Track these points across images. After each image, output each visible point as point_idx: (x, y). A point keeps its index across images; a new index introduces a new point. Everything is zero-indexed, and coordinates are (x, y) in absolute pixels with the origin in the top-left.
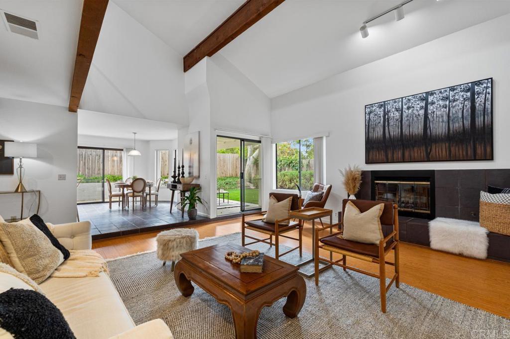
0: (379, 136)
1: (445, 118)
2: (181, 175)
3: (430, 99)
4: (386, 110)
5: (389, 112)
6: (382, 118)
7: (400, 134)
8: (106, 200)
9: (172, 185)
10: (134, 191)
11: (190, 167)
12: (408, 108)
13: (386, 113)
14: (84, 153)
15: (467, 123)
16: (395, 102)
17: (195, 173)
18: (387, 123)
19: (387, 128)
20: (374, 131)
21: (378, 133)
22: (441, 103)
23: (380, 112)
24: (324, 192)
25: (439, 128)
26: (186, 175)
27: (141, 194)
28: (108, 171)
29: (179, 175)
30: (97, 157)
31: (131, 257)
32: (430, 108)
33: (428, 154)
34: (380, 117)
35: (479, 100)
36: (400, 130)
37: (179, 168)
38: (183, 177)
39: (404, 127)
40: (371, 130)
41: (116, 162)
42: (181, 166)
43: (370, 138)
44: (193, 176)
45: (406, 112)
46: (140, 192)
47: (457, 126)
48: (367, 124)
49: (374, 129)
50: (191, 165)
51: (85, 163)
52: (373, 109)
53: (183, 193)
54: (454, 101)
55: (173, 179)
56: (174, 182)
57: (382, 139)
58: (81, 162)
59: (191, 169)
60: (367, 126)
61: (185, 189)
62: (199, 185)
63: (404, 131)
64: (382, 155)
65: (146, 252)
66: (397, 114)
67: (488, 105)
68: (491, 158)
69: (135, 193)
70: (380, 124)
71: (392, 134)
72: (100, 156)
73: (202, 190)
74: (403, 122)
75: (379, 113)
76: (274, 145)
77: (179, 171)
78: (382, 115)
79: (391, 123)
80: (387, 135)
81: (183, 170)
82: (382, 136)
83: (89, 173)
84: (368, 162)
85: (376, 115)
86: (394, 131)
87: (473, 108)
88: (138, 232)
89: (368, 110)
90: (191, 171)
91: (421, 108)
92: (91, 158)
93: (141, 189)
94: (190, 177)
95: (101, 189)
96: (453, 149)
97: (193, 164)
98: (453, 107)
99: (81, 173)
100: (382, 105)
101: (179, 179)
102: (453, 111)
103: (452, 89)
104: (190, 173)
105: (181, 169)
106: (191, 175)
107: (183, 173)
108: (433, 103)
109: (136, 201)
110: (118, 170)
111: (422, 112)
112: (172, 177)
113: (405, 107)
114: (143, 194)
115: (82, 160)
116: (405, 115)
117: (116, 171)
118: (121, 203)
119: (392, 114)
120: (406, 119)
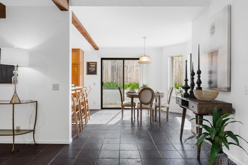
2: (196, 86)
9: (182, 100)
11: (210, 72)
17: (222, 83)
26: (205, 85)
29: (193, 85)
37: (193, 74)
38: (199, 88)
42: (196, 71)
44: (216, 87)
50: (213, 69)
55: (184, 91)
56: (186, 95)
59: (213, 76)
61: (203, 111)
62: (231, 104)
73: (236, 115)
77: (192, 79)
81: (199, 77)
90: (213, 79)
94: (211, 88)
97: (216, 67)
101: (192, 92)
104: (210, 82)
105: (196, 77)
106: (213, 85)
107: (199, 82)
112: (183, 88)
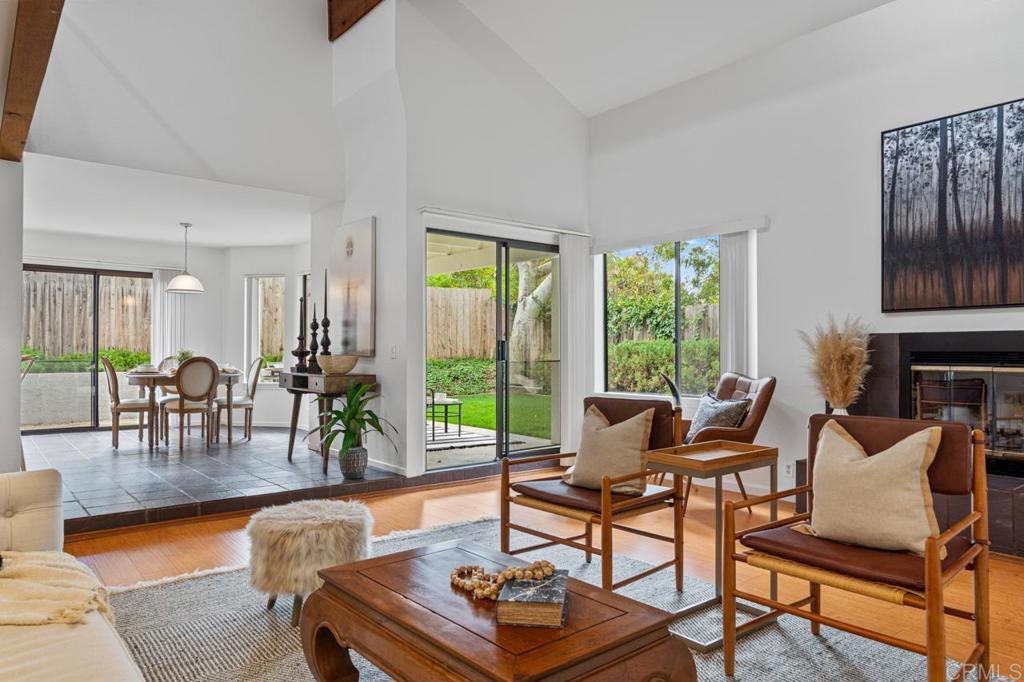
0: (926, 227)
2: (320, 349)
4: (949, 145)
5: (956, 149)
6: (935, 168)
7: (992, 219)
8: (102, 424)
9: (295, 377)
10: (184, 396)
11: (346, 324)
13: (947, 155)
14: (39, 285)
16: (978, 119)
17: (363, 342)
18: (950, 185)
19: (950, 200)
20: (908, 210)
21: (922, 216)
23: (931, 151)
24: (750, 400)
26: (336, 347)
27: (203, 404)
28: (109, 340)
29: (314, 347)
30: (76, 297)
31: (175, 583)
34: (929, 167)
36: (991, 206)
37: (315, 326)
38: (326, 353)
39: (1005, 197)
40: (900, 208)
41: (131, 311)
42: (319, 322)
43: (897, 233)
44: (355, 350)
45: (1013, 151)
46: (200, 399)
48: (888, 190)
49: (909, 203)
50: (351, 318)
51: (42, 314)
52: (908, 142)
53: (325, 400)
55: (296, 361)
56: (301, 368)
57: (934, 234)
58: (32, 310)
59: (351, 329)
60: (887, 197)
61: (334, 389)
62: (374, 376)
63: (1005, 208)
64: (936, 288)
65: (217, 570)
66: (985, 157)
69: (186, 401)
70: (928, 190)
71: (967, 218)
72: (85, 296)
73: (383, 393)
74: (1004, 182)
75: (925, 154)
76: (598, 260)
77: (314, 335)
78: (934, 161)
79: (966, 183)
80: (952, 222)
81: (326, 332)
82: (934, 227)
83: (53, 344)
84: (889, 306)
85: (915, 160)
86: (974, 210)
88: (196, 515)
89: (890, 147)
90: (351, 336)
92: (59, 301)
93: (202, 389)
94: (346, 353)
95: (88, 390)
97: (355, 315)
99: (31, 343)
100: (935, 130)
101: (313, 360)
104: (346, 343)
105: (320, 331)
106: (350, 347)
107: (326, 343)
109: (189, 426)
110: (136, 335)
112: (295, 353)
113: (1009, 133)
114: (209, 404)
115: (34, 306)
116: (1008, 158)
117: (132, 338)
118: (146, 432)
119: (968, 158)
120: (1012, 170)
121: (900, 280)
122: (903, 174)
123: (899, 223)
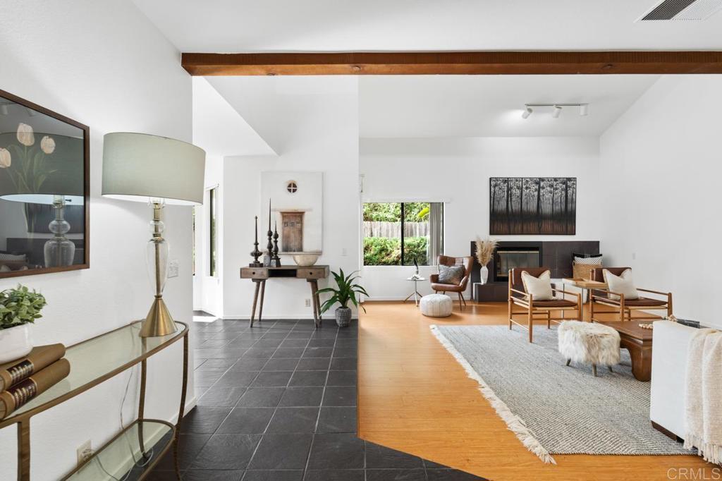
0: (503, 209)
1: (551, 201)
3: (542, 184)
4: (509, 186)
5: (511, 188)
6: (506, 192)
7: (520, 209)
12: (527, 188)
13: (509, 189)
15: (563, 207)
16: (517, 181)
18: (509, 198)
19: (509, 203)
20: (498, 204)
21: (502, 206)
22: (548, 188)
23: (505, 187)
25: (547, 208)
32: (542, 191)
33: (540, 228)
34: (504, 191)
35: (570, 192)
36: (520, 206)
39: (523, 204)
40: (496, 203)
45: (525, 192)
47: (557, 208)
48: (492, 196)
49: (498, 201)
52: (498, 182)
54: (556, 189)
57: (505, 212)
60: (492, 199)
63: (523, 207)
64: (505, 228)
66: (518, 192)
67: (574, 197)
68: (573, 233)
70: (504, 198)
71: (514, 208)
74: (523, 199)
75: (503, 187)
78: (506, 190)
79: (513, 198)
80: (510, 209)
82: (505, 210)
84: (492, 233)
85: (500, 189)
86: (515, 206)
87: (566, 196)
89: (493, 183)
91: (536, 190)
96: (555, 226)
98: (556, 194)
100: (506, 181)
102: (556, 196)
103: (556, 180)
108: (543, 188)
111: (536, 193)
113: (524, 186)
116: (524, 194)
119: (514, 191)
120: (525, 197)
121: (496, 225)
122: (497, 192)
123: (495, 207)
